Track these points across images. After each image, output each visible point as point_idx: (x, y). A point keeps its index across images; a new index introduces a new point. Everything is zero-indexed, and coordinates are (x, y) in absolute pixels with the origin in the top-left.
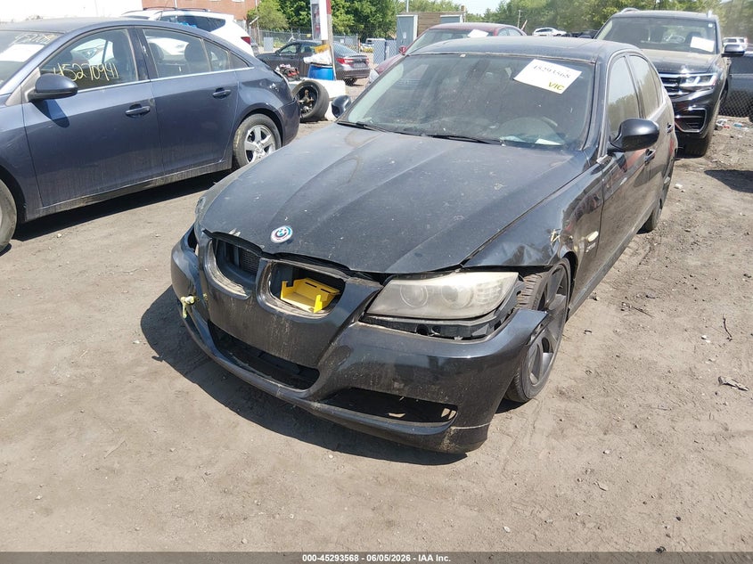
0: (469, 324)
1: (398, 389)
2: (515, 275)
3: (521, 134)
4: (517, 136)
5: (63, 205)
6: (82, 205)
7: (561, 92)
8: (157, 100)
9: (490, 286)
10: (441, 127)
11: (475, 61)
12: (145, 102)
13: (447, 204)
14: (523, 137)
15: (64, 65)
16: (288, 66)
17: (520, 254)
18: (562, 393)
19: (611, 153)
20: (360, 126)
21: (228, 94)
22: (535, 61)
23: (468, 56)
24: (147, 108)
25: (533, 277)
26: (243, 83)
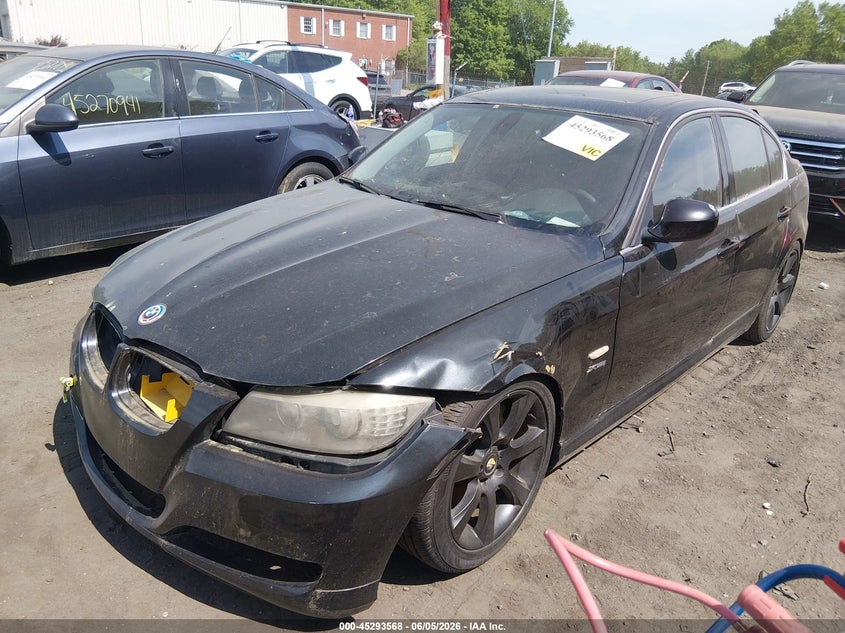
0: (350, 462)
1: (246, 538)
2: (430, 401)
3: (530, 210)
4: (525, 211)
5: (58, 249)
6: (82, 250)
7: (594, 158)
8: (184, 140)
9: (388, 413)
10: (440, 193)
11: (506, 114)
12: (168, 142)
13: (369, 295)
14: (530, 213)
15: (76, 96)
16: (393, 111)
17: (438, 373)
18: (522, 565)
19: (648, 242)
20: (357, 185)
21: (275, 138)
22: (577, 117)
23: (502, 107)
24: (170, 148)
25: (461, 406)
26: (296, 126)
